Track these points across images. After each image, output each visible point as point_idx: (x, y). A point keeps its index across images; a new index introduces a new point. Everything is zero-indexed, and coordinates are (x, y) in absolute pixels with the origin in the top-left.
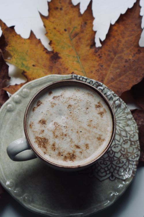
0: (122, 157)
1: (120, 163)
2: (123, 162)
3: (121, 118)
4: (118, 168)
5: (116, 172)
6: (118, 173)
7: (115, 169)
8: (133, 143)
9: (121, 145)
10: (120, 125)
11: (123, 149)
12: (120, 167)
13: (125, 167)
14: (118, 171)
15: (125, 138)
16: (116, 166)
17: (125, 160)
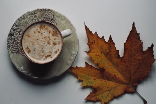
0: (43, 17)
1: (46, 17)
2: (45, 16)
3: (24, 21)
4: (49, 18)
5: (51, 18)
6: (51, 17)
7: (50, 19)
8: (35, 13)
9: (37, 18)
10: (28, 21)
11: (39, 17)
12: (48, 17)
13: (47, 14)
14: (50, 17)
15: (34, 17)
16: (48, 18)
17: (44, 15)
